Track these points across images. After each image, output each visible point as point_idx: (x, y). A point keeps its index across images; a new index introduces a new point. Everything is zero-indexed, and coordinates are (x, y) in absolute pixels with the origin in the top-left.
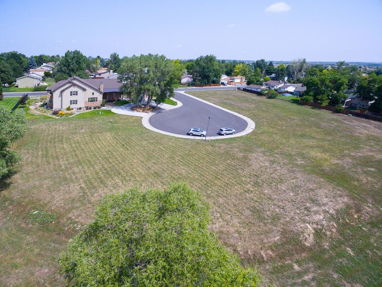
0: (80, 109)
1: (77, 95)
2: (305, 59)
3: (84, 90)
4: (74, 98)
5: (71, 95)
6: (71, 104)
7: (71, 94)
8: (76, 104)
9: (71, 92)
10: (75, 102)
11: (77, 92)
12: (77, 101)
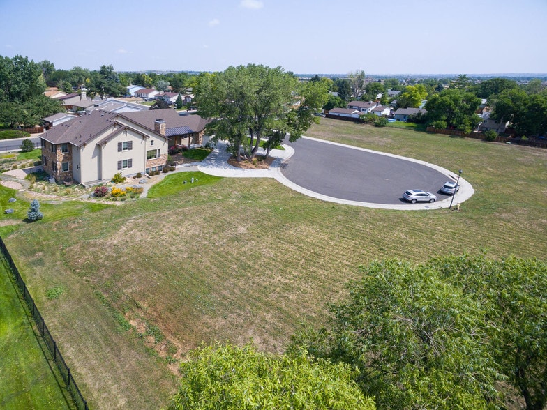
0: (139, 175)
1: (131, 148)
2: (363, 72)
3: (144, 137)
4: (125, 155)
5: (120, 150)
6: (119, 168)
7: (121, 147)
8: (130, 166)
9: (120, 144)
10: (128, 163)
11: (131, 143)
12: (130, 161)
